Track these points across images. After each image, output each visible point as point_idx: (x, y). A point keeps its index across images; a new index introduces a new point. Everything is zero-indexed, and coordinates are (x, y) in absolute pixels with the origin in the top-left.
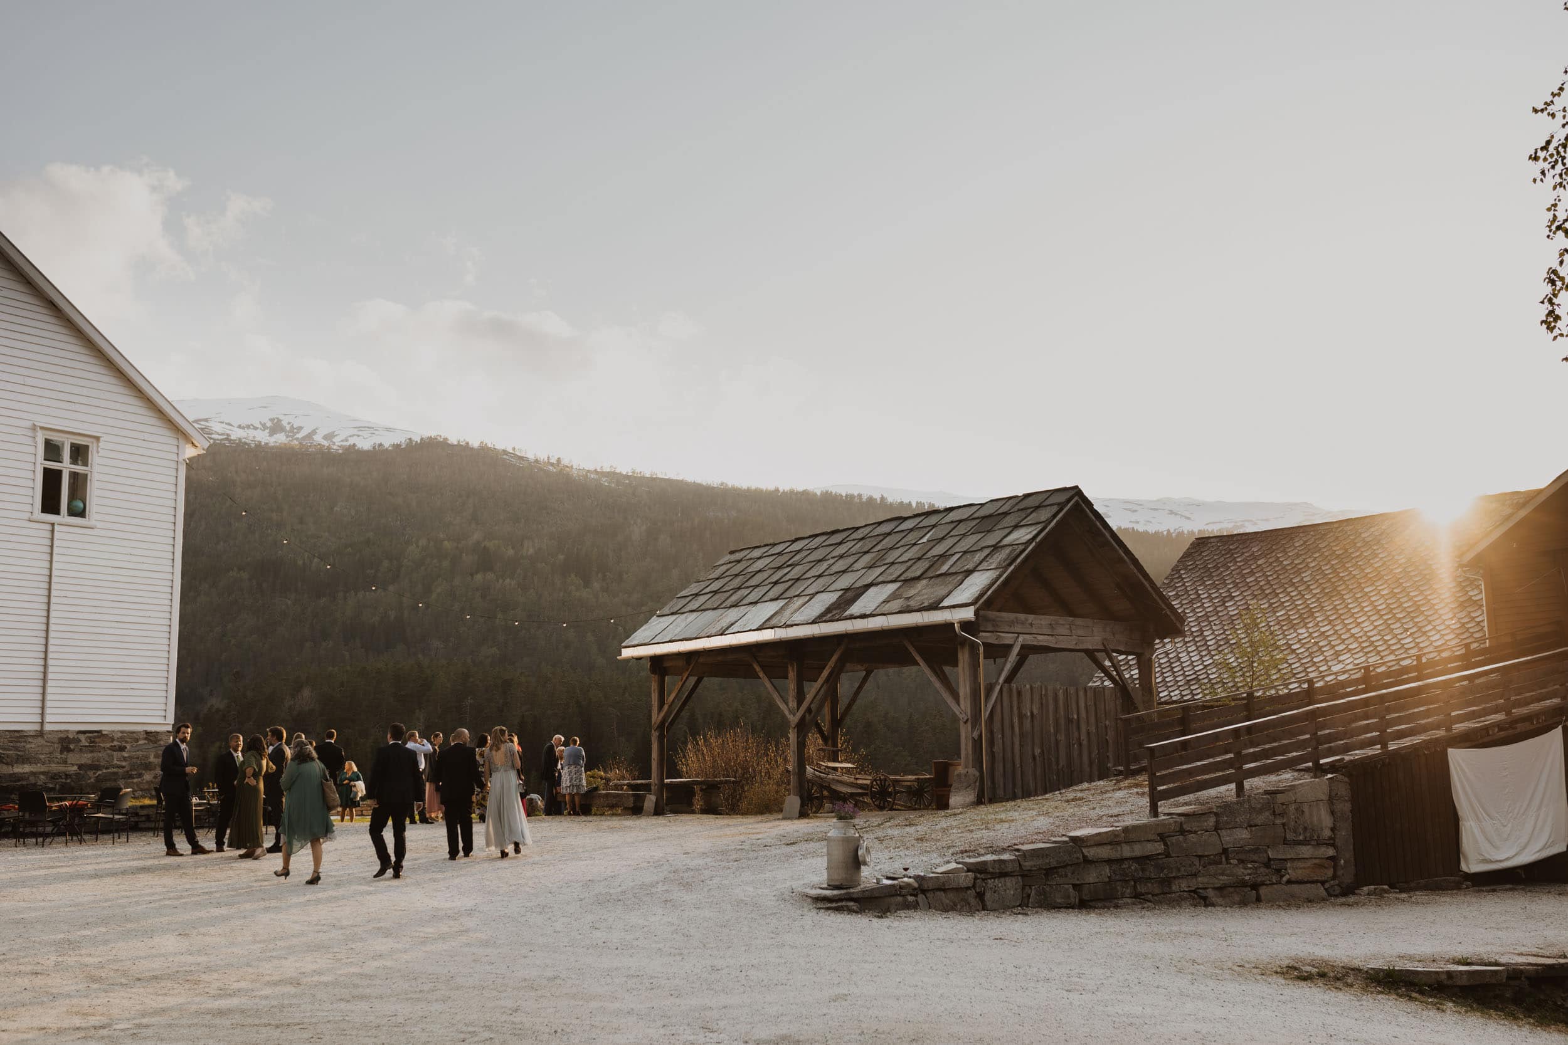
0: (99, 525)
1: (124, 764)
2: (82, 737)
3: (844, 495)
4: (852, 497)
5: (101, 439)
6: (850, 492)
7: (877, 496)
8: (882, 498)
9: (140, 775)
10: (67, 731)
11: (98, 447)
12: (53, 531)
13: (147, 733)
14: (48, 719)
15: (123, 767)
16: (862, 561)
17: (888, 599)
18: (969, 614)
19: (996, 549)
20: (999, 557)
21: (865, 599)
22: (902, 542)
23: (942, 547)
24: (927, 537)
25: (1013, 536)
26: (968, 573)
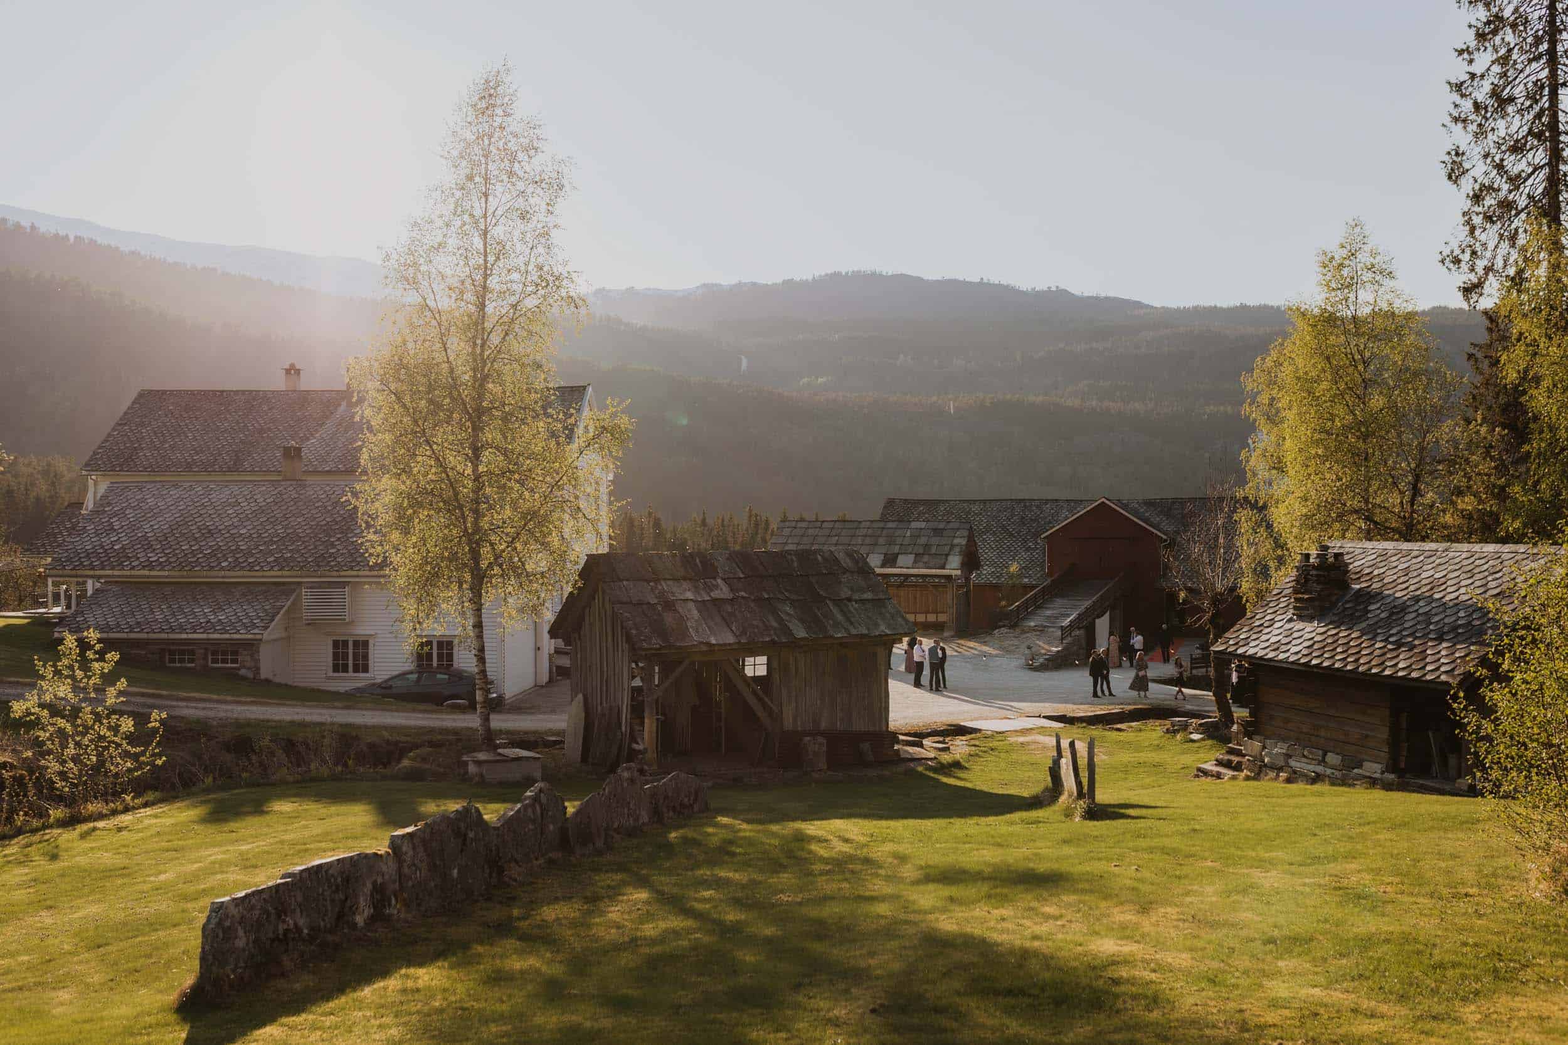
16: (881, 541)
17: (915, 562)
18: (959, 572)
19: (952, 546)
20: (957, 549)
21: (901, 560)
22: (897, 534)
23: (923, 540)
24: (908, 534)
25: (956, 541)
26: (947, 555)
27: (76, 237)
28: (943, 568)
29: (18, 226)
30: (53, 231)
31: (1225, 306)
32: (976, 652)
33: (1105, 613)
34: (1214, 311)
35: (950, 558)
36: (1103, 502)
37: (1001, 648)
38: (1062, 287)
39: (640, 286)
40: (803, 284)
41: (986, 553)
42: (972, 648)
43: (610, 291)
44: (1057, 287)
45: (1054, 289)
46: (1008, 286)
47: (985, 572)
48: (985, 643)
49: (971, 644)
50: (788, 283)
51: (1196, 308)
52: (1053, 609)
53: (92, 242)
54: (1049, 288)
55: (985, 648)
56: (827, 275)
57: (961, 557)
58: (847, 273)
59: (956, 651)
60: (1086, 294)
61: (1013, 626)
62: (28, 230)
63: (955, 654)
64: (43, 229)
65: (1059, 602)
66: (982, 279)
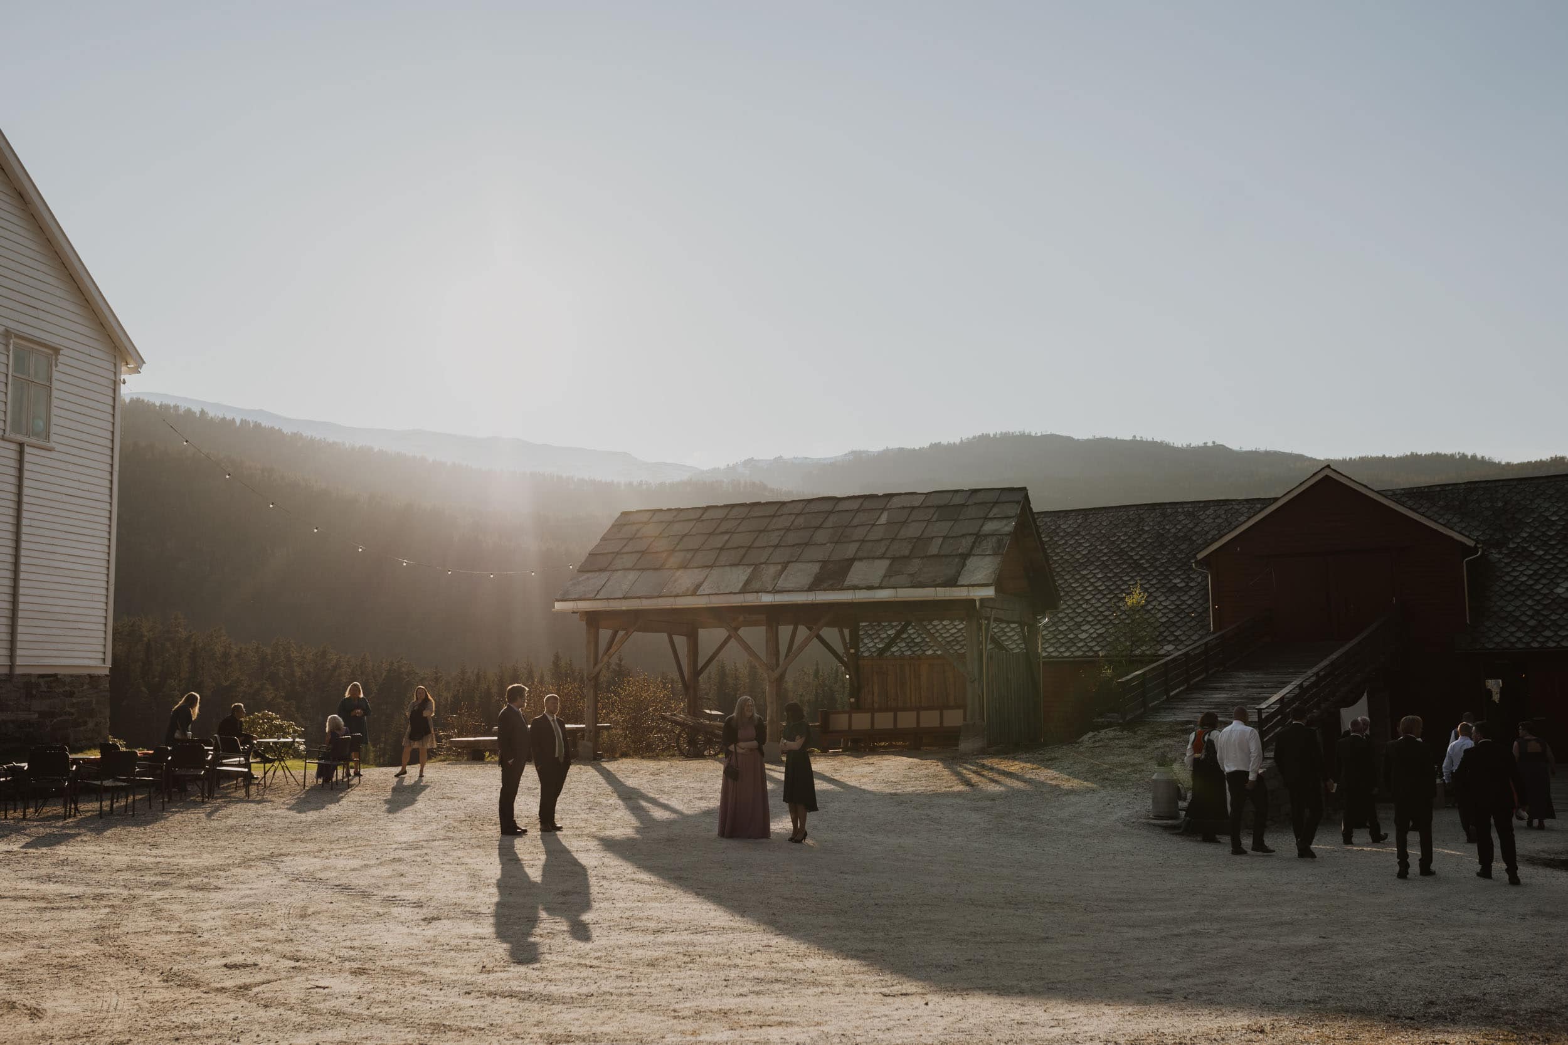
0: (58, 447)
1: (73, 710)
2: (41, 680)
3: (158, 404)
4: (167, 407)
5: (61, 352)
6: (165, 402)
7: (196, 409)
8: (202, 412)
9: (85, 723)
10: (30, 675)
11: (57, 360)
12: (21, 453)
13: (90, 676)
14: (19, 661)
15: (72, 714)
16: (821, 536)
17: (889, 574)
18: (990, 592)
19: (979, 537)
20: (989, 544)
21: (859, 572)
22: (856, 522)
23: (913, 530)
24: (883, 519)
25: (989, 527)
26: (965, 557)
27: (242, 420)
28: (952, 583)
29: (189, 412)
30: (221, 416)
31: (1394, 456)
32: (1018, 785)
33: (1360, 698)
34: (1383, 461)
35: (972, 562)
36: (1327, 476)
37: (1093, 774)
38: (1219, 442)
39: (788, 455)
40: (951, 447)
41: (1087, 601)
42: (1010, 775)
43: (758, 461)
44: (1214, 443)
45: (1210, 444)
46: (1162, 443)
47: (1083, 636)
48: (1048, 763)
49: (1015, 767)
50: (936, 447)
51: (1362, 459)
52: (1233, 689)
53: (257, 426)
54: (1205, 443)
55: (1046, 775)
56: (974, 438)
57: (998, 559)
58: (995, 435)
59: (967, 783)
60: (1244, 449)
61: (1130, 725)
62: (198, 415)
63: (961, 788)
64: (211, 414)
65: (1244, 678)
66: (1135, 436)
